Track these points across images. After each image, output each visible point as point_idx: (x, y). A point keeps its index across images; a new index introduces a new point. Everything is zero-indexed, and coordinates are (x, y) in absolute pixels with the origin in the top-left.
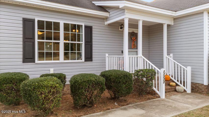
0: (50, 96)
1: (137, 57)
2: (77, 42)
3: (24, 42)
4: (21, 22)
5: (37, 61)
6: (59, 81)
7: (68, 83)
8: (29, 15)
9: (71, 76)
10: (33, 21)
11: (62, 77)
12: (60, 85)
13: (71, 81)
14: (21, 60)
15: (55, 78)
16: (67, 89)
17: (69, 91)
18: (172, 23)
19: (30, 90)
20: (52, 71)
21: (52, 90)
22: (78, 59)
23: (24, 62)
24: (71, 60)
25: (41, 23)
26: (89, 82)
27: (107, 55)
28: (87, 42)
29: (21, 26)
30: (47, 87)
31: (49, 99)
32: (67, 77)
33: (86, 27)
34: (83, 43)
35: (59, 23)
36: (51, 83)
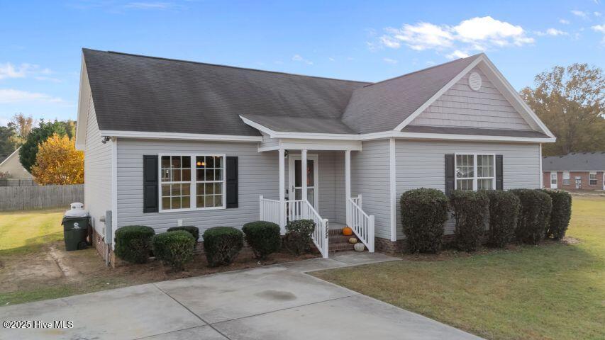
0: (181, 251)
1: (299, 203)
2: (215, 181)
3: (145, 186)
4: (142, 161)
5: (161, 210)
6: (191, 235)
7: (201, 239)
8: (151, 150)
9: (204, 230)
10: (156, 157)
11: (194, 231)
12: (192, 239)
13: (203, 236)
14: (142, 209)
15: (187, 232)
16: (200, 248)
17: (202, 251)
18: (359, 148)
19: (162, 244)
20: (180, 224)
21: (184, 245)
22: (216, 206)
23: (145, 211)
24: (206, 206)
25: (166, 159)
26: (223, 236)
27: (261, 197)
28: (230, 180)
29: (142, 165)
30: (179, 241)
31: (181, 253)
32: (200, 230)
33: (228, 158)
34: (224, 181)
35: (190, 157)
36: (183, 237)
